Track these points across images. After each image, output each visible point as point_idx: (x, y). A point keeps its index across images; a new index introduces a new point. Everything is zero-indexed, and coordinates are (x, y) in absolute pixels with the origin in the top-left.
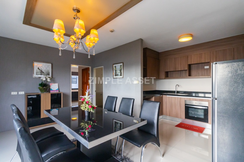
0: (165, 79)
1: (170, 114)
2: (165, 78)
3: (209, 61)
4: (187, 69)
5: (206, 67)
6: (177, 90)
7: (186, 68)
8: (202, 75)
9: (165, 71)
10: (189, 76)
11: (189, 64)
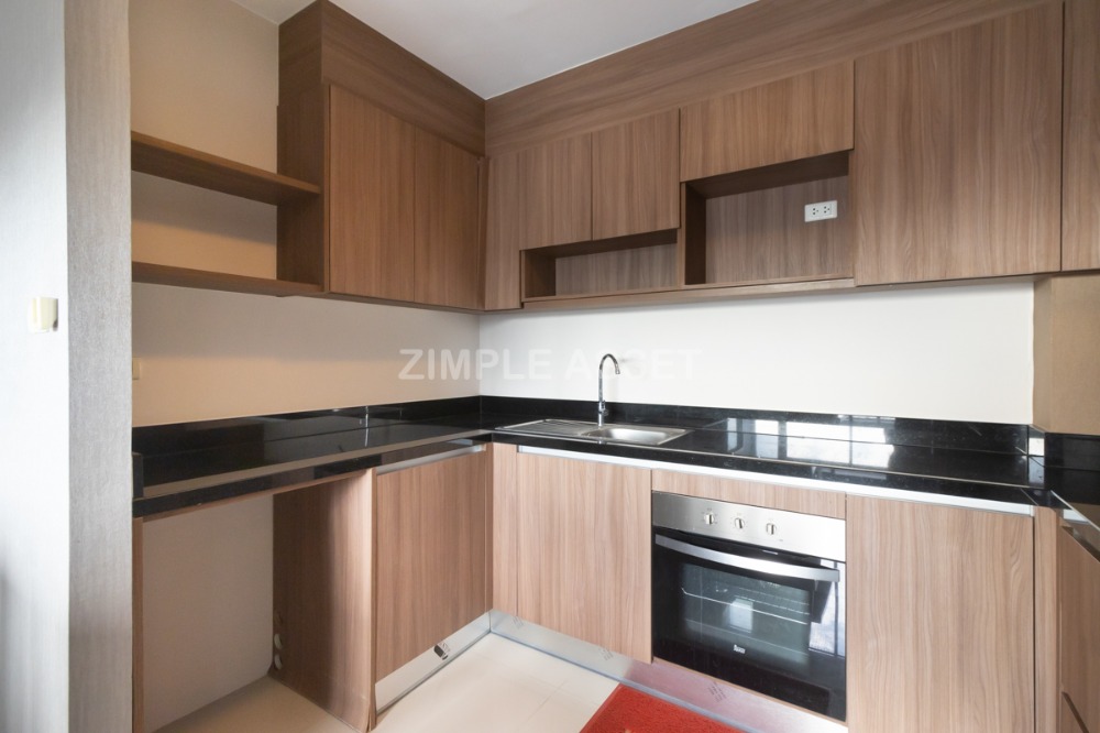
0: (522, 308)
1: (539, 606)
2: (522, 305)
3: (848, 146)
4: (673, 224)
5: (820, 211)
6: (607, 399)
7: (671, 217)
8: (786, 272)
9: (523, 247)
10: (688, 282)
11: (686, 177)
